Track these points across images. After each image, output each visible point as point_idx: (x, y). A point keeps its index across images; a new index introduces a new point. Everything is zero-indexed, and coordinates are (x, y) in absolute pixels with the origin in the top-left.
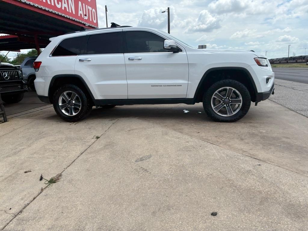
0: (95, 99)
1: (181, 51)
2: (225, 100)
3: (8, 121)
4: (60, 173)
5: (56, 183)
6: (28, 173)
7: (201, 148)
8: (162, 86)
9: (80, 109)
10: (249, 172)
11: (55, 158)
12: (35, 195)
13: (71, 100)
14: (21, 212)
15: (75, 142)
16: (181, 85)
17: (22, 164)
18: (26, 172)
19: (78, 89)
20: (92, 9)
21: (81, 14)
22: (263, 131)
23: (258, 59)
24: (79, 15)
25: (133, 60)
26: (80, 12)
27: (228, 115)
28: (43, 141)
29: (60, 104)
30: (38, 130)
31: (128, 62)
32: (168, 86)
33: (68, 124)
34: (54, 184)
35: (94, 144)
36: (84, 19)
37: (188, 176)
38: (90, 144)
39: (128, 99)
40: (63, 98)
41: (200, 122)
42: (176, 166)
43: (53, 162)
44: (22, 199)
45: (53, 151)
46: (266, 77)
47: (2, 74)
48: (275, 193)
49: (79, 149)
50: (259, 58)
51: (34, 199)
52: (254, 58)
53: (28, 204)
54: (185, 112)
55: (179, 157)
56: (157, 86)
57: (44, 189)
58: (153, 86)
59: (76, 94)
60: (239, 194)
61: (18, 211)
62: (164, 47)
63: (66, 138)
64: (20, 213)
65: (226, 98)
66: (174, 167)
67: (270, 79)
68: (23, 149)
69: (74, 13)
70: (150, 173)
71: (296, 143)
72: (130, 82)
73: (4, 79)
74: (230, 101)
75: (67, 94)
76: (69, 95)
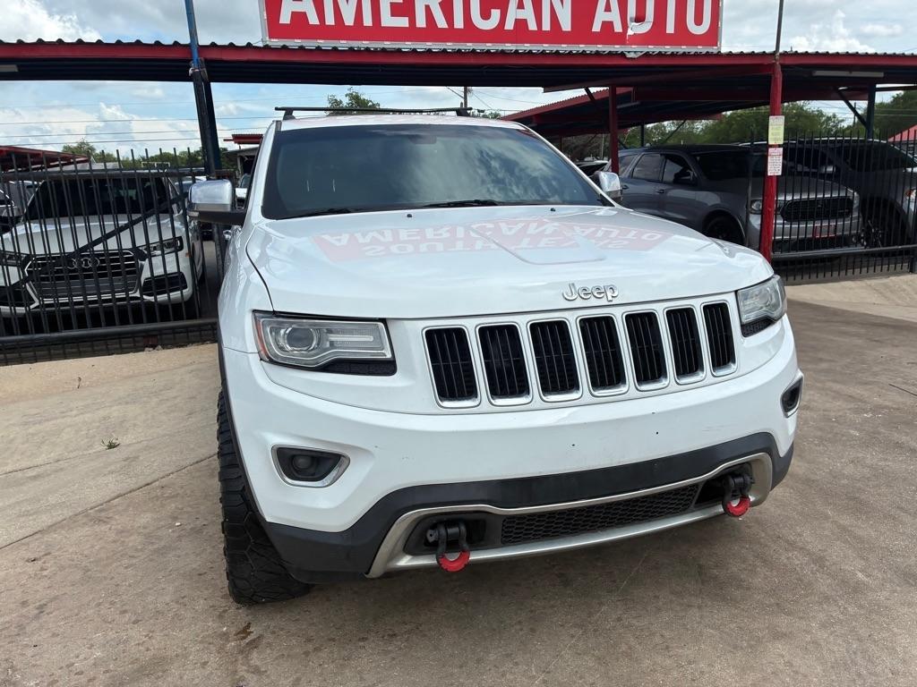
21: (608, 26)
24: (597, 27)
26: (605, 17)
36: (630, 32)
69: (566, 25)
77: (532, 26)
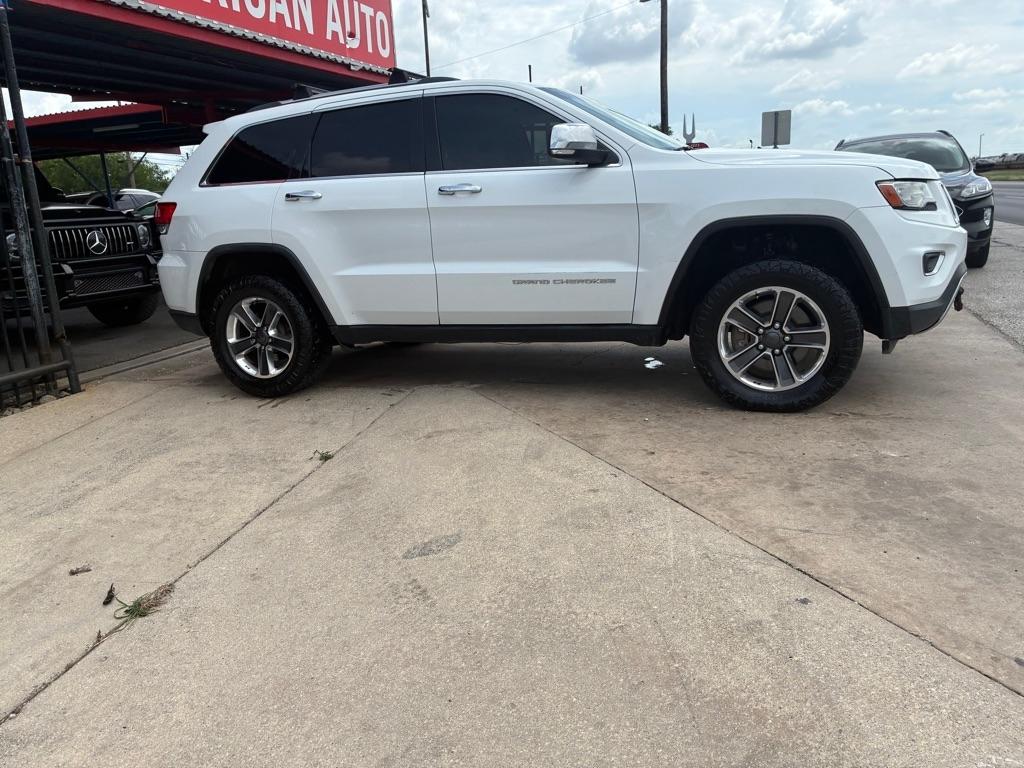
0: (338, 324)
1: (616, 160)
2: (767, 332)
3: (84, 390)
4: (171, 580)
5: (146, 618)
6: (80, 576)
7: (628, 516)
8: (548, 282)
9: (290, 355)
10: (753, 627)
11: (174, 526)
12: (74, 656)
13: (263, 326)
14: (16, 711)
15: (252, 469)
16: (613, 281)
17: (73, 542)
18: (73, 573)
19: (283, 290)
20: (375, 13)
21: (335, 34)
22: (889, 453)
23: (893, 184)
24: (329, 36)
25: (453, 193)
26: (333, 26)
27: (780, 388)
28: (160, 464)
29: (232, 340)
30: (159, 423)
31: (437, 202)
32: (567, 282)
33: (255, 402)
34: (140, 620)
35: (307, 481)
36: (348, 47)
37: (545, 625)
38: (293, 479)
39: (440, 325)
40: (239, 321)
41: (680, 408)
42: (522, 583)
43: (166, 539)
44: (34, 667)
45: (180, 500)
46: (923, 250)
47: (85, 236)
48: (810, 727)
49: (259, 495)
50: (896, 180)
51: (69, 667)
52: (877, 183)
53: (46, 685)
54: (648, 366)
55: (543, 549)
56: (532, 282)
57: (107, 635)
58: (520, 282)
59: (278, 308)
60: (688, 715)
61: (11, 707)
62: (549, 151)
63: (231, 455)
64: (11, 715)
65: (773, 325)
66: (514, 587)
67: (941, 258)
68: (94, 489)
69: (311, 30)
70: (433, 605)
71: (994, 512)
72: (445, 268)
73: (88, 254)
74: (787, 338)
75: (253, 307)
76: (257, 309)
77: (289, 24)
